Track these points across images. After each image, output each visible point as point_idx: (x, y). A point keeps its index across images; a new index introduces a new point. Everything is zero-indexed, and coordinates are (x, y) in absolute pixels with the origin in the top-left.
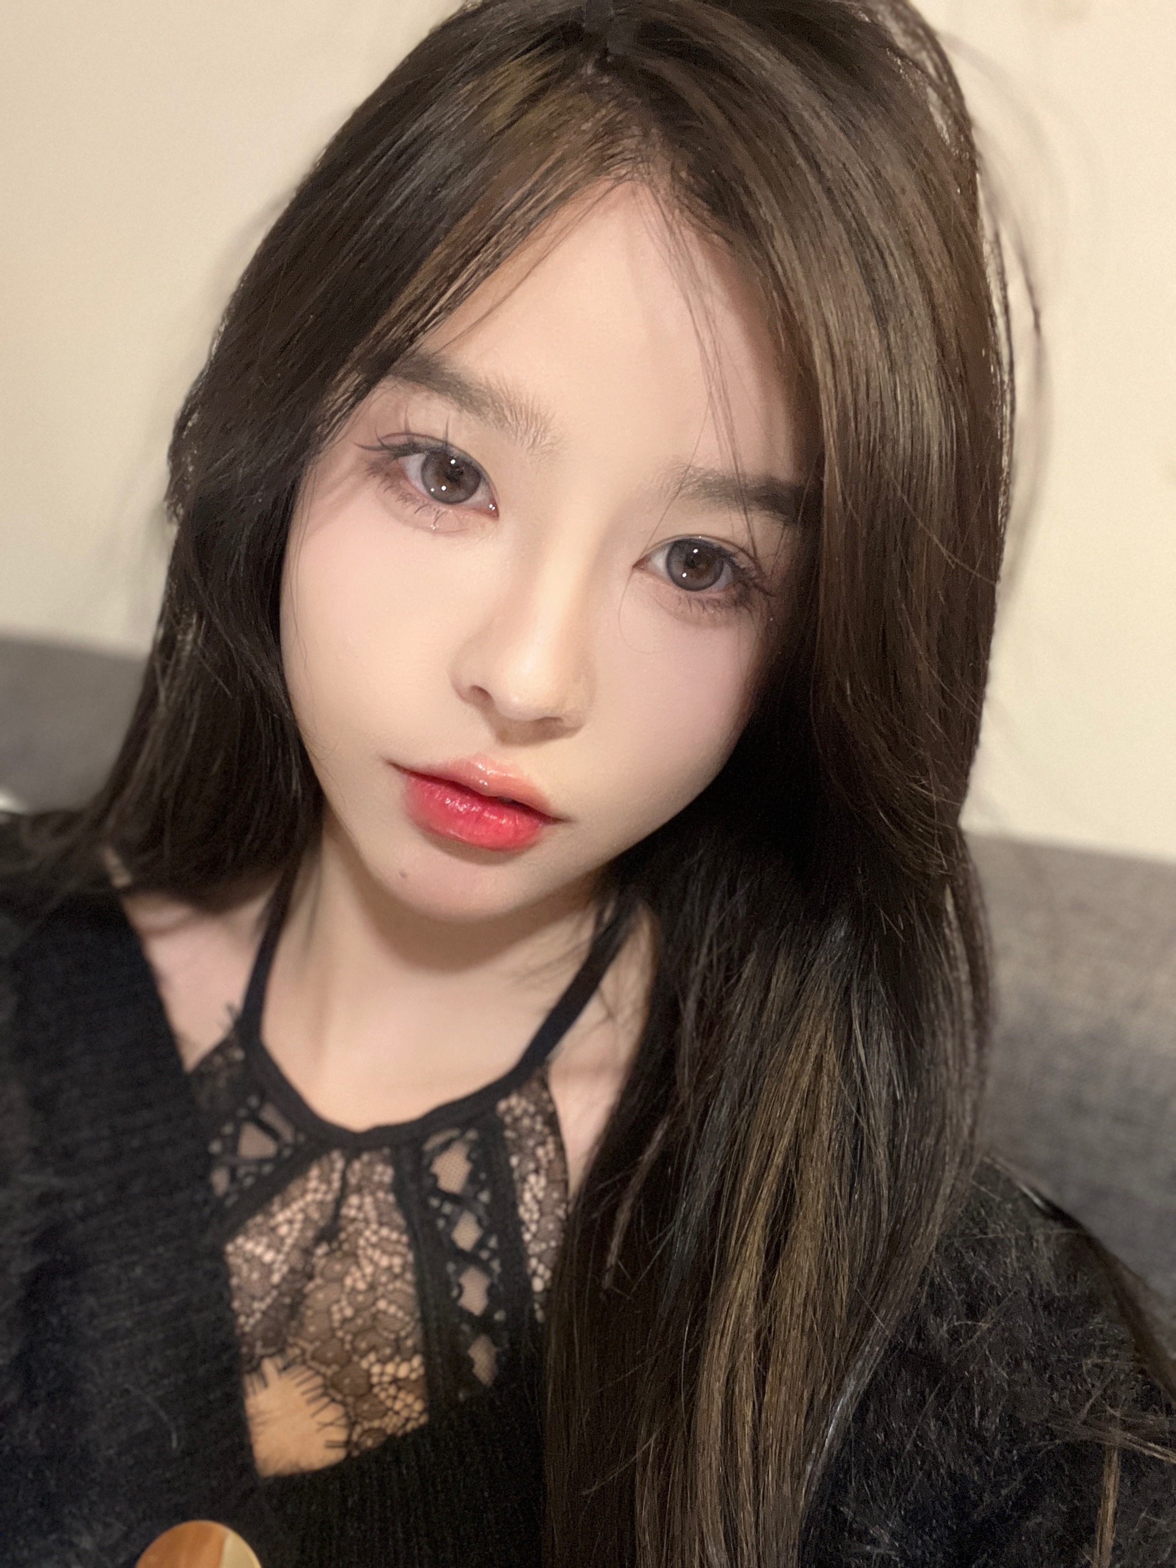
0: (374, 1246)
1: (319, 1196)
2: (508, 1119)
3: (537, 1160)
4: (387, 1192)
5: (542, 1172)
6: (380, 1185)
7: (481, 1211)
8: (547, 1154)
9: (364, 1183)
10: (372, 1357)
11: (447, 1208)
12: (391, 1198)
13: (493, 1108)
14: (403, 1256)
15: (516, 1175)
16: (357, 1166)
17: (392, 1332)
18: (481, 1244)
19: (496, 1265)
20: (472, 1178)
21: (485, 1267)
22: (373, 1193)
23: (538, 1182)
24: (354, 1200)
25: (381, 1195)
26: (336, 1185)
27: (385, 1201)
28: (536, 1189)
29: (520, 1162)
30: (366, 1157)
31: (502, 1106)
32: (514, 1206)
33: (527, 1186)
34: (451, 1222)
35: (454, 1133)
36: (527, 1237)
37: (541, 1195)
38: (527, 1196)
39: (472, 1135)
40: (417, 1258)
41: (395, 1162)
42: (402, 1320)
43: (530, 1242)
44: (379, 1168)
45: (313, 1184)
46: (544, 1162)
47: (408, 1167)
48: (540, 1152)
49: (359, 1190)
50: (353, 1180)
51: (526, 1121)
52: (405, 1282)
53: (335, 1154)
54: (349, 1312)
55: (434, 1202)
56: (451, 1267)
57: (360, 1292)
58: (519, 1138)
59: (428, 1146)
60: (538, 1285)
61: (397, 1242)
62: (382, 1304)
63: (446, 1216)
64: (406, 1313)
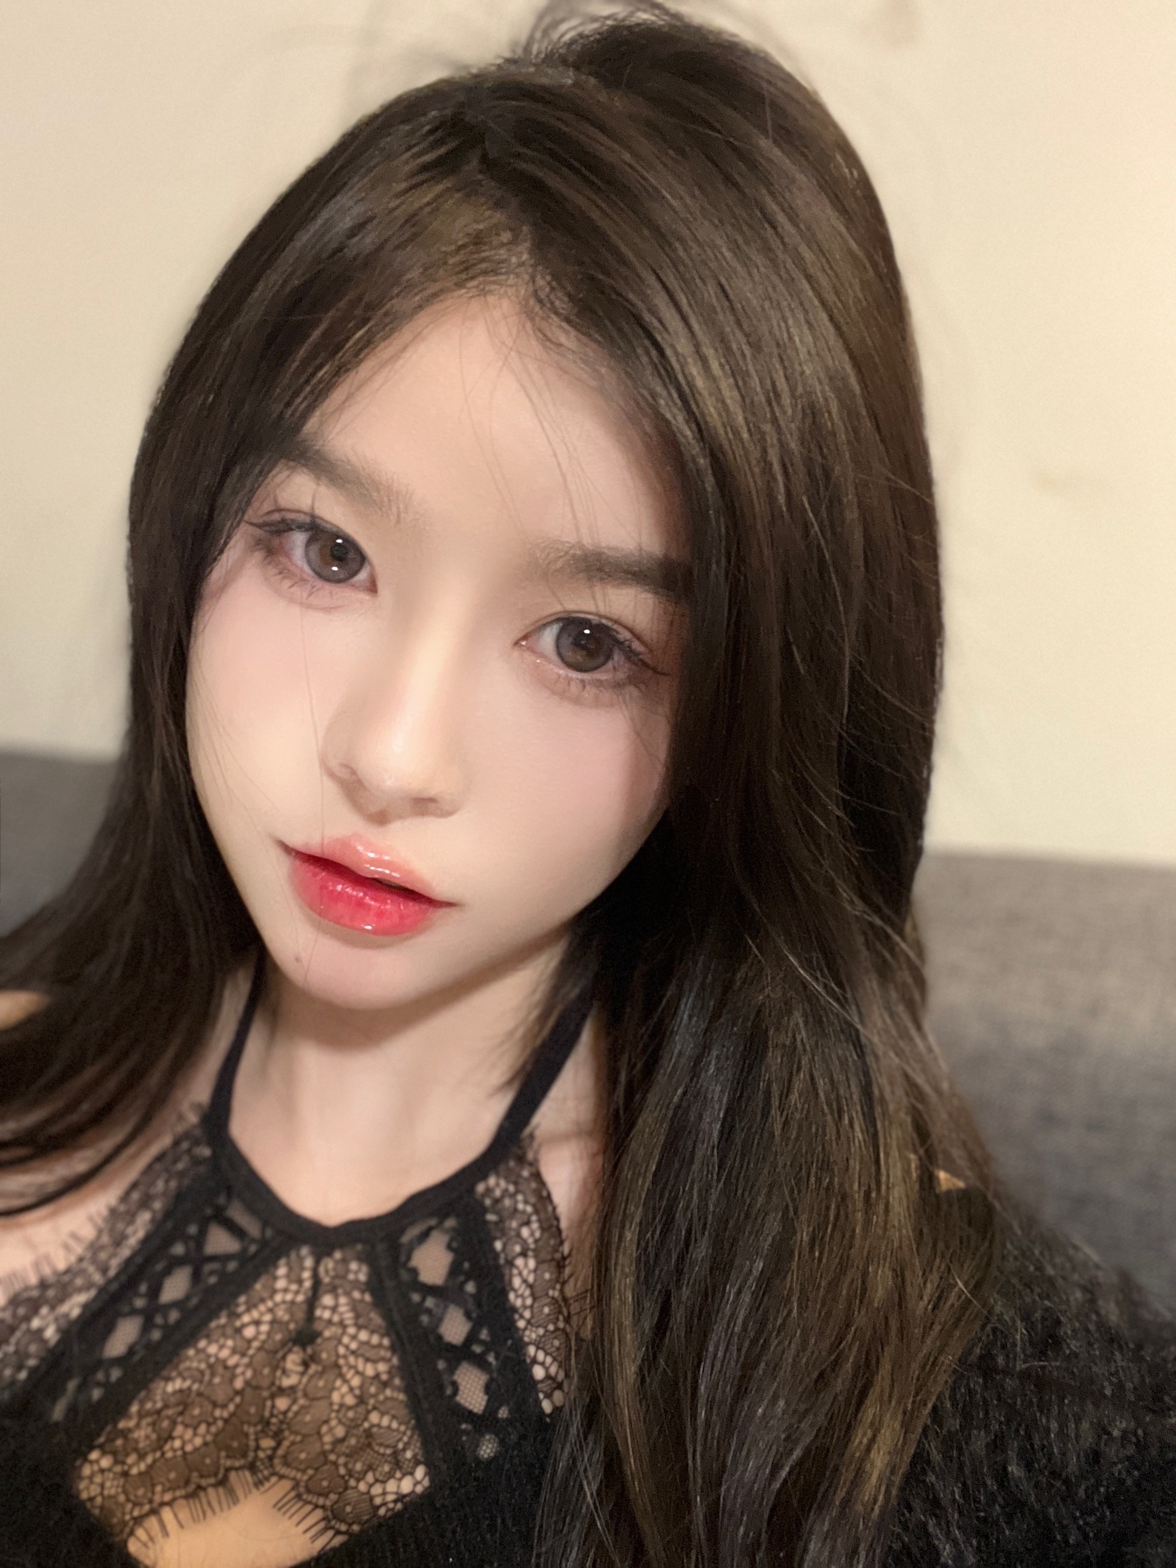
0: (357, 1354)
3: (523, 1243)
14: (388, 1361)
19: (490, 1358)
23: (526, 1265)
32: (504, 1293)
33: (515, 1271)
34: (438, 1319)
40: (403, 1361)
43: (525, 1329)
46: (530, 1242)
47: (383, 1263)
50: (325, 1279)
51: (507, 1202)
52: (395, 1388)
53: (305, 1251)
54: (340, 1432)
55: (416, 1297)
56: (441, 1365)
57: (350, 1408)
58: (501, 1221)
59: (405, 1239)
60: (539, 1373)
61: (380, 1346)
62: (374, 1417)
63: (429, 1311)
64: (400, 1424)
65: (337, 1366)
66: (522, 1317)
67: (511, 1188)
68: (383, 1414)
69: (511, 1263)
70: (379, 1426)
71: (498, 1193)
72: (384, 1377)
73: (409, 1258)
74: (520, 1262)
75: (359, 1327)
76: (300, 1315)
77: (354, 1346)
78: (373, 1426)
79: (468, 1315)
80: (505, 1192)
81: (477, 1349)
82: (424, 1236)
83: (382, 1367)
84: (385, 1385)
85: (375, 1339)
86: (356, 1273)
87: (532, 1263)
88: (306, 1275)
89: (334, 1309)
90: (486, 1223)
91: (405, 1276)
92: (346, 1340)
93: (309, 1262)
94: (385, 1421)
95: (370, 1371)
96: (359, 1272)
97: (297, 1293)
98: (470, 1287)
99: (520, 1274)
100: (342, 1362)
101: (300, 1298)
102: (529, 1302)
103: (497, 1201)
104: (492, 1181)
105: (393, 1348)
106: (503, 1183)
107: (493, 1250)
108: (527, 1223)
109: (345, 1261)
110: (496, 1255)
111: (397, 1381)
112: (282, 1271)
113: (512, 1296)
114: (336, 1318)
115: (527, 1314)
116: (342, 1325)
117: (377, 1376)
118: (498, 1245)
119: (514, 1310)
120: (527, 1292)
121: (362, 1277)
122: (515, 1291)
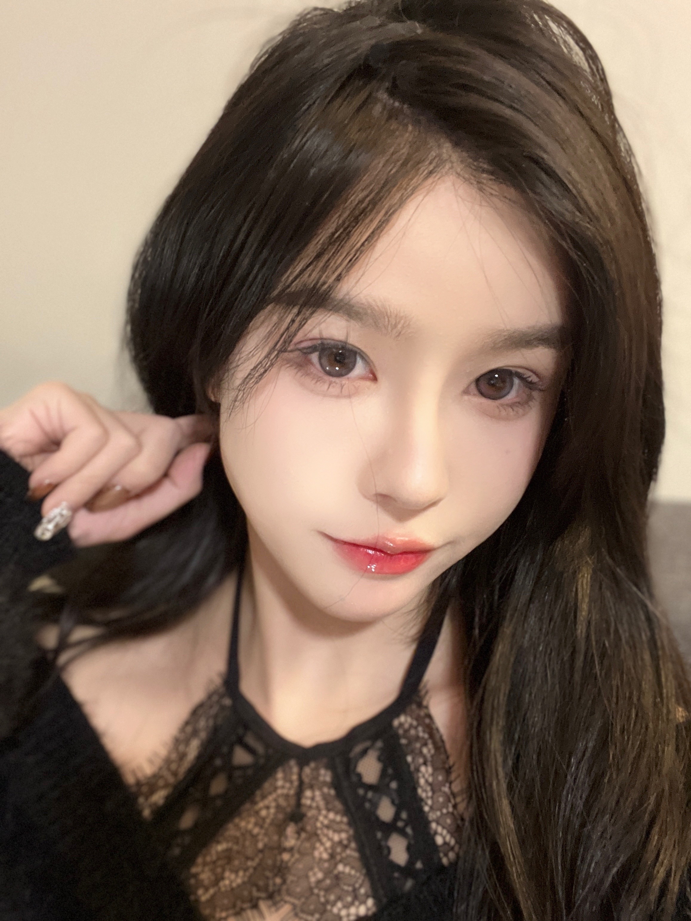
0: (328, 827)
1: (285, 791)
2: (401, 732)
3: (424, 757)
4: (329, 788)
5: (429, 763)
6: (325, 783)
7: (395, 796)
8: (429, 751)
9: (314, 782)
10: (339, 904)
11: (370, 794)
12: (332, 792)
13: (390, 725)
14: (347, 832)
15: (412, 768)
16: (307, 770)
17: (349, 885)
18: (397, 817)
19: (409, 830)
20: (383, 774)
21: (402, 832)
22: (320, 789)
23: (427, 771)
24: (308, 793)
25: (326, 790)
26: (296, 783)
27: (329, 794)
28: (426, 776)
29: (413, 759)
30: (313, 765)
31: (396, 723)
32: (414, 789)
33: (420, 775)
34: (375, 805)
35: (368, 744)
36: (426, 809)
37: (430, 780)
38: (422, 781)
39: (379, 744)
40: (356, 832)
41: (331, 767)
42: (355, 876)
43: (429, 812)
44: (322, 771)
45: (280, 783)
46: (428, 756)
47: (340, 770)
48: (425, 750)
49: (311, 787)
50: (306, 780)
51: (413, 732)
52: (352, 849)
53: (293, 763)
54: (320, 875)
55: (361, 792)
56: (379, 835)
57: (326, 861)
58: (410, 743)
59: (352, 755)
60: (439, 840)
61: (341, 822)
62: (340, 867)
63: (370, 801)
64: (357, 871)
65: (316, 835)
66: (426, 804)
67: (415, 723)
68: (345, 865)
69: (418, 770)
70: (343, 873)
71: (406, 726)
72: (345, 842)
73: (355, 767)
74: (423, 769)
75: (329, 810)
76: (293, 802)
77: (326, 822)
78: (339, 873)
79: (393, 802)
80: (411, 726)
81: (400, 824)
82: (364, 752)
83: (344, 836)
84: (346, 847)
85: (338, 818)
86: (325, 776)
87: (430, 770)
88: (295, 777)
89: (313, 799)
90: (400, 745)
91: (354, 779)
92: (321, 818)
93: (295, 770)
94: (347, 870)
95: (336, 838)
96: (326, 776)
97: (290, 789)
98: (394, 785)
99: (424, 776)
100: (319, 832)
101: (292, 792)
102: (430, 794)
103: (406, 731)
104: (402, 718)
105: (349, 824)
106: (409, 720)
107: (406, 761)
108: (425, 744)
109: (317, 769)
110: (408, 765)
111: (353, 845)
112: (280, 775)
113: (420, 791)
114: (314, 805)
115: (430, 802)
116: (318, 808)
117: (340, 842)
118: (409, 759)
119: (421, 800)
120: (429, 788)
121: (328, 779)
122: (421, 787)
